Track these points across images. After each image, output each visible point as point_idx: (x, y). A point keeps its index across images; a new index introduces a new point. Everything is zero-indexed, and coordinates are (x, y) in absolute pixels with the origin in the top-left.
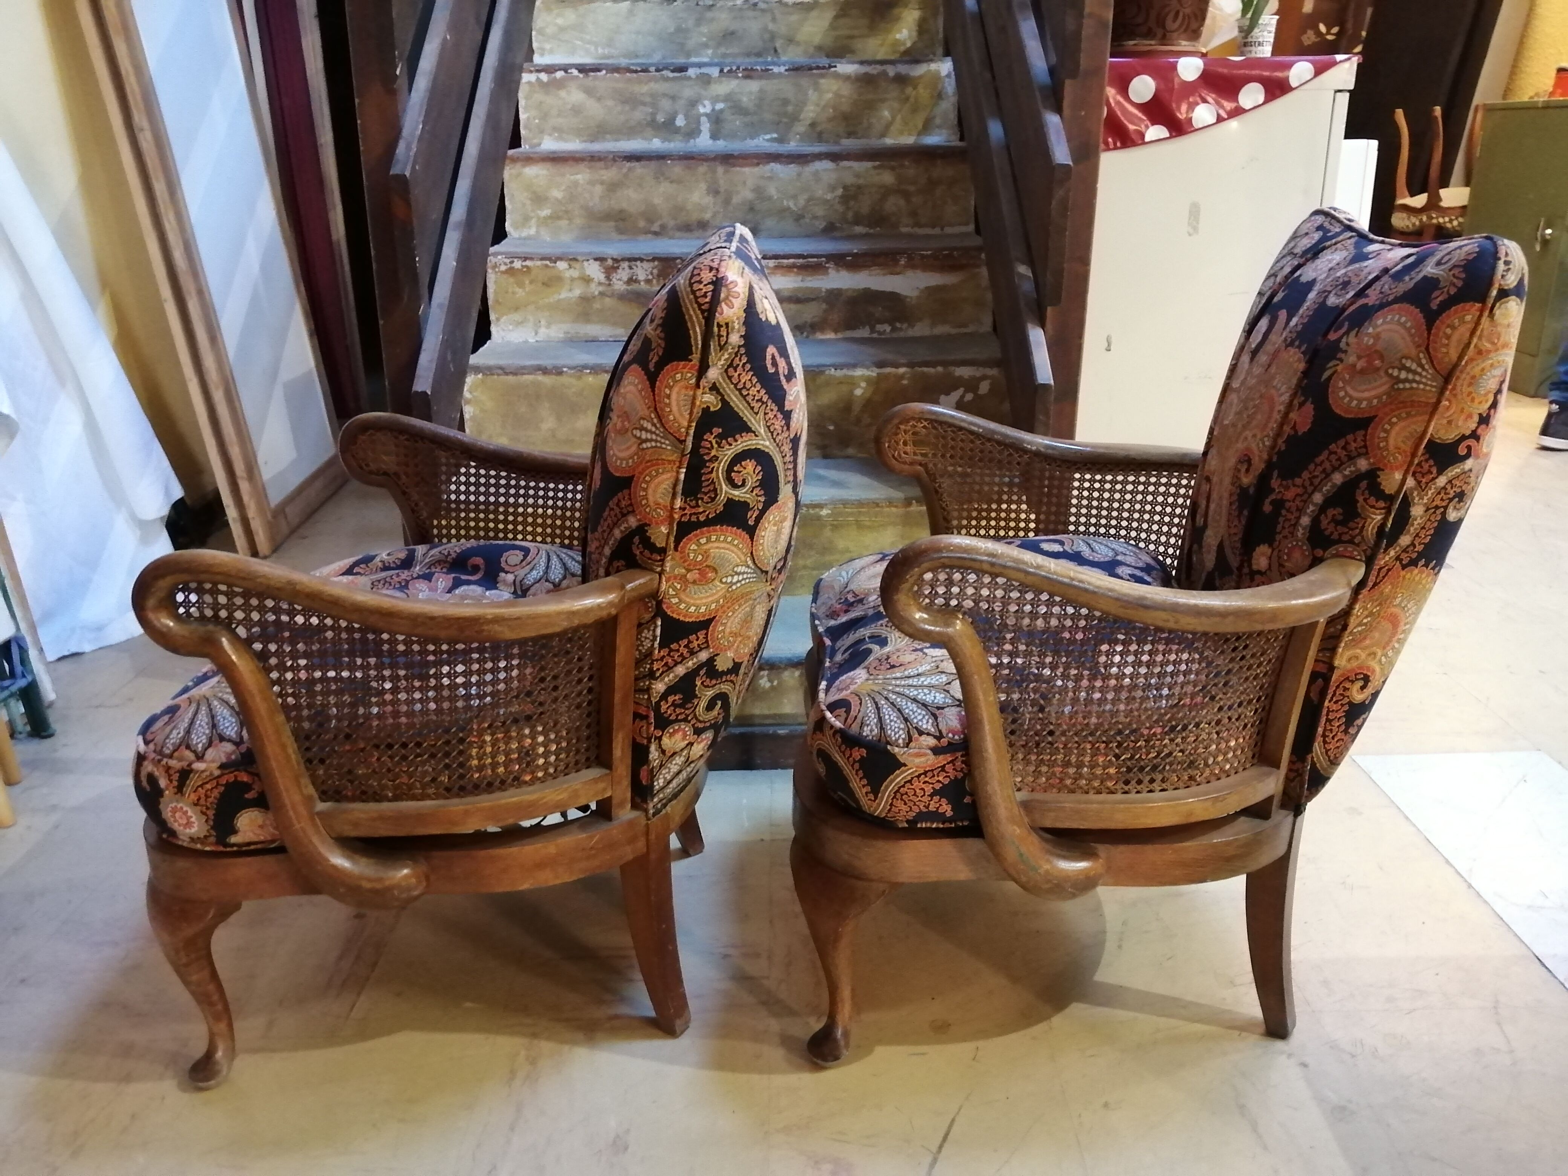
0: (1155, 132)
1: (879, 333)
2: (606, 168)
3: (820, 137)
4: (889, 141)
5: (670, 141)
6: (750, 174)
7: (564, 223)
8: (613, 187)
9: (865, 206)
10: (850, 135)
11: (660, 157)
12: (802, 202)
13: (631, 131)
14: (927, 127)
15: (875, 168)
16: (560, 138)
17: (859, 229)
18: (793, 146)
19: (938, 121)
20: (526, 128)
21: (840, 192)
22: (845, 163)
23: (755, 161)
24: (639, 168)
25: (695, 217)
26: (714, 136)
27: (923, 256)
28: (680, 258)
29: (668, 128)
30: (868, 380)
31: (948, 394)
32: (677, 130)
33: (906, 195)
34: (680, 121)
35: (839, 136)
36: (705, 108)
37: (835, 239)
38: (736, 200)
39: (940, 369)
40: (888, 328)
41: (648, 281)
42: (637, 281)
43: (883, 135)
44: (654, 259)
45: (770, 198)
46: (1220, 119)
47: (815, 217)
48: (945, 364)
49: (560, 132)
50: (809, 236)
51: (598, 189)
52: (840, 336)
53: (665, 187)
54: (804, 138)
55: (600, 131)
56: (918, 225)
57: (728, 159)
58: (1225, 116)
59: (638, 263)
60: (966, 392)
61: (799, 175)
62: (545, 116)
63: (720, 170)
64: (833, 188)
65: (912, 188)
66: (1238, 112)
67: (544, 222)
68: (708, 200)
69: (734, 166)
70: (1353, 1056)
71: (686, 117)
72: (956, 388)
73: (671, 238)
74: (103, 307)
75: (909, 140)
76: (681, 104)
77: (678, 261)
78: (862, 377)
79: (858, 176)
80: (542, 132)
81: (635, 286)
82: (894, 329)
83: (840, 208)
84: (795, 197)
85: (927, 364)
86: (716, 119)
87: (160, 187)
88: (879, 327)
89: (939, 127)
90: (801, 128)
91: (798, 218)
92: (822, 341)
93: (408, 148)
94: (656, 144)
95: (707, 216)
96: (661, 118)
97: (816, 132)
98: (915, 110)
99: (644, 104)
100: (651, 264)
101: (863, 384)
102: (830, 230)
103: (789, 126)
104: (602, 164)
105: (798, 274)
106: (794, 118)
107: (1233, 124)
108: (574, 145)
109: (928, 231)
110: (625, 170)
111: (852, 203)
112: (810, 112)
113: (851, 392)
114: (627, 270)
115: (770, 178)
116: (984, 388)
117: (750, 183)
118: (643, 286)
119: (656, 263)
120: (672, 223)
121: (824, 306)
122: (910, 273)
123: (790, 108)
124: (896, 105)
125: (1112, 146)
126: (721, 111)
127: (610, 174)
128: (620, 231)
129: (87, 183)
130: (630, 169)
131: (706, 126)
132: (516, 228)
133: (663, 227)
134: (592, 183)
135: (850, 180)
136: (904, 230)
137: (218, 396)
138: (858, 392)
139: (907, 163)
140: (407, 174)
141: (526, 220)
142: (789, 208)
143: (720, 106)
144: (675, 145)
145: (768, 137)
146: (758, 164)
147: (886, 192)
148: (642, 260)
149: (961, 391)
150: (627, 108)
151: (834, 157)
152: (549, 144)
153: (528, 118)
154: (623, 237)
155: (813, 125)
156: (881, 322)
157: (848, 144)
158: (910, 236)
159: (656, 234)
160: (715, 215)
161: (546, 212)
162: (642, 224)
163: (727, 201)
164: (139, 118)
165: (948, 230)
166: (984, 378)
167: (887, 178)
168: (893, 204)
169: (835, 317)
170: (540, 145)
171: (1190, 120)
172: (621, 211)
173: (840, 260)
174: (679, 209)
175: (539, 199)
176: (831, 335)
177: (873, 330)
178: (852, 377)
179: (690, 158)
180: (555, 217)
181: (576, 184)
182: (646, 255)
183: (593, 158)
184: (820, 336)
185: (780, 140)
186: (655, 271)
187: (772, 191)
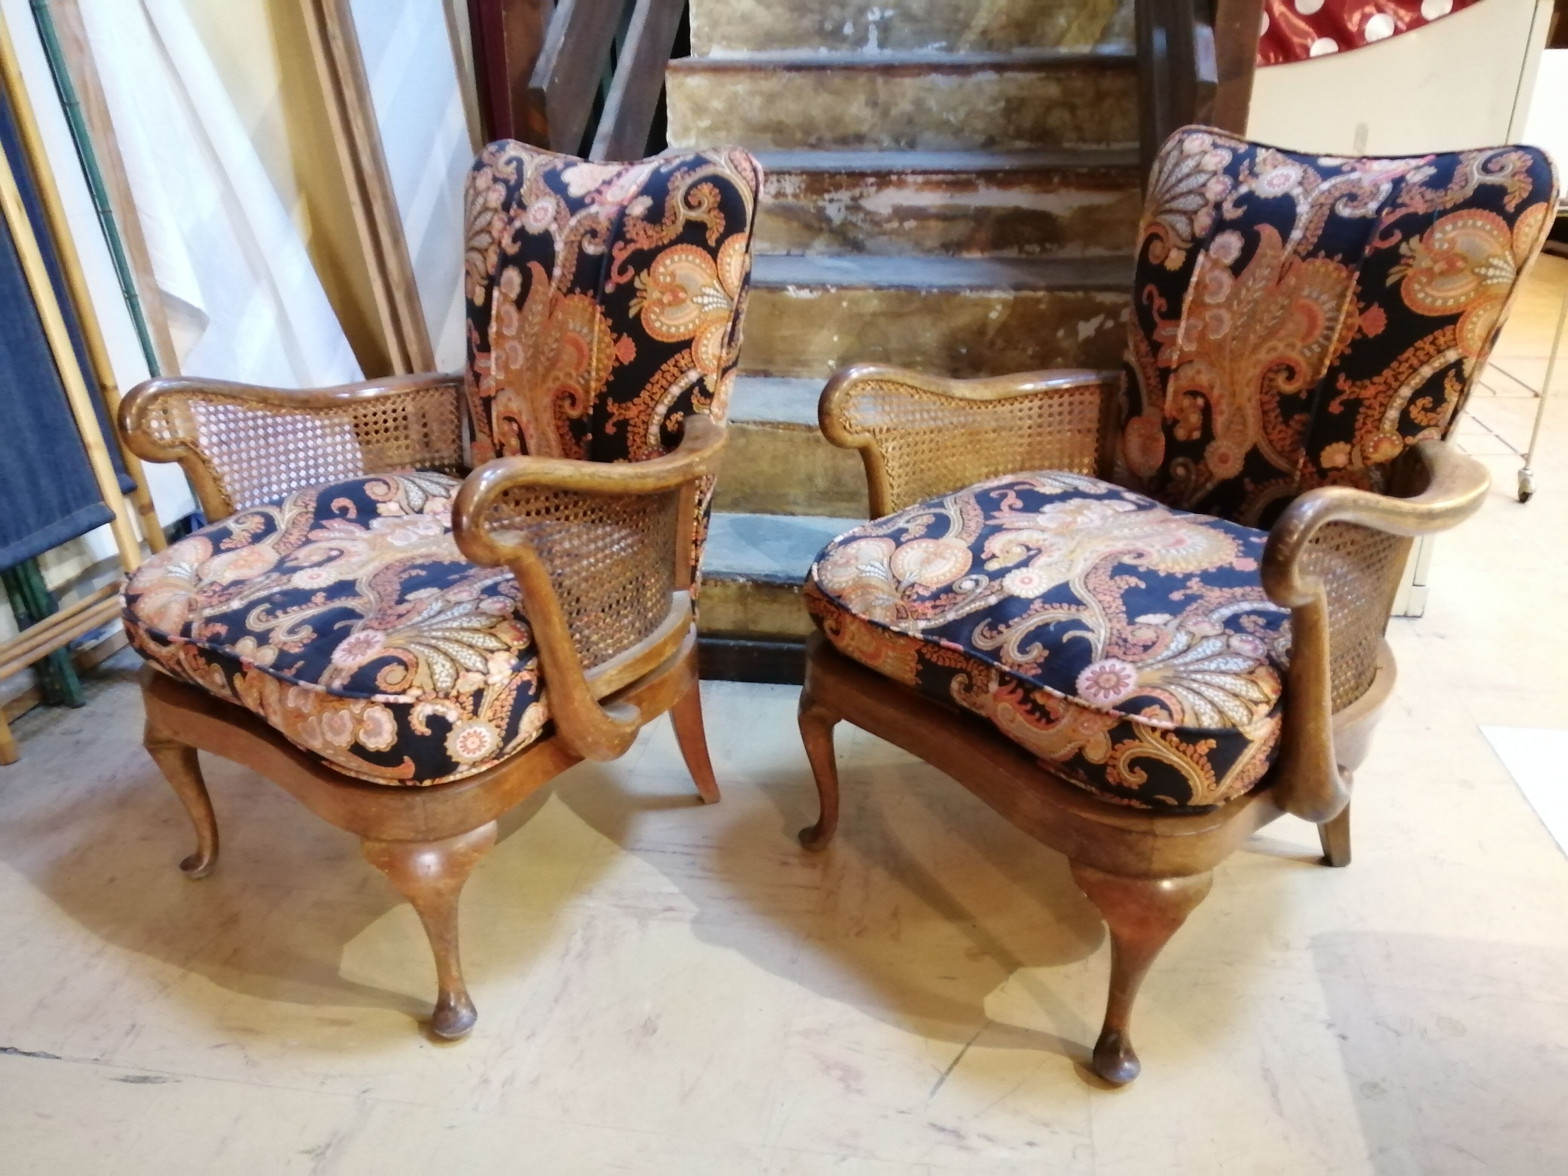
0: (1322, 46)
1: (1028, 253)
2: (766, 78)
3: (990, 45)
4: (1064, 50)
5: (836, 49)
6: (909, 85)
7: (722, 134)
8: (771, 98)
9: (1027, 120)
10: (1023, 42)
11: (820, 68)
12: (962, 114)
13: (797, 39)
14: (1105, 35)
15: (1041, 79)
16: (729, 47)
17: (1020, 144)
18: (962, 55)
19: (1117, 28)
20: (696, 35)
21: (1002, 104)
22: (1009, 75)
23: (916, 71)
24: (798, 79)
25: (852, 129)
26: (882, 45)
27: (1078, 175)
28: (829, 173)
29: (834, 36)
30: (1005, 303)
31: (1087, 319)
32: (844, 39)
33: (1072, 109)
34: (848, 29)
35: (1010, 45)
36: (874, 15)
37: (993, 154)
38: (894, 112)
39: (1080, 294)
40: (1037, 249)
41: (795, 196)
42: (784, 195)
43: (1058, 42)
44: (802, 173)
45: (930, 110)
46: (1397, 32)
47: (974, 131)
48: (1085, 289)
49: (729, 41)
50: (969, 149)
51: (758, 101)
52: (987, 255)
53: (824, 99)
54: (975, 46)
55: (769, 39)
56: (1082, 139)
57: (888, 70)
58: (1401, 25)
59: (787, 177)
60: (1106, 318)
61: (961, 86)
62: (714, 25)
63: (880, 80)
64: (994, 100)
65: (1078, 101)
66: (1419, 22)
67: (703, 133)
68: (866, 113)
69: (894, 76)
70: (1398, 1034)
71: (855, 24)
72: (1095, 314)
73: (828, 150)
74: (299, 211)
75: (1084, 49)
76: (850, 10)
77: (826, 175)
78: (998, 300)
79: (1022, 87)
80: (710, 40)
81: (782, 200)
82: (1043, 251)
83: (1001, 121)
84: (955, 109)
85: (1067, 288)
86: (884, 27)
87: (350, 94)
88: (1028, 248)
89: (1118, 35)
90: (971, 36)
91: (957, 132)
92: (967, 261)
93: (548, 61)
94: (823, 54)
95: (864, 128)
96: (828, 26)
97: (987, 41)
98: (1093, 16)
99: (812, 11)
100: (799, 178)
101: (999, 307)
102: (989, 144)
103: (959, 34)
104: (762, 74)
105: (946, 190)
106: (966, 26)
107: (1413, 36)
108: (742, 54)
109: (1094, 147)
110: (784, 81)
111: (1014, 116)
112: (982, 20)
113: (986, 316)
114: (775, 184)
115: (930, 90)
116: (1125, 315)
117: (911, 94)
118: (790, 200)
119: (804, 177)
120: (828, 135)
121: (972, 224)
122: (1063, 192)
123: (961, 16)
124: (1073, 11)
125: (1273, 60)
126: (891, 19)
127: (769, 84)
128: (777, 143)
129: (287, 89)
130: (789, 79)
131: (873, 35)
132: (676, 137)
133: (820, 140)
134: (752, 94)
135: (1012, 91)
136: (1067, 145)
137: (400, 297)
138: (993, 315)
139: (1074, 74)
140: (545, 88)
141: (686, 130)
142: (947, 122)
143: (889, 13)
144: (842, 55)
145: (937, 45)
146: (919, 75)
147: (1050, 105)
148: (790, 173)
149: (1101, 317)
150: (796, 15)
151: (999, 68)
152: (718, 53)
153: (698, 27)
154: (779, 149)
155: (984, 33)
156: (1029, 241)
157: (1020, 53)
158: (1074, 153)
159: (813, 147)
160: (871, 129)
161: (705, 123)
162: (799, 135)
163: (885, 113)
164: (333, 27)
165: (1116, 146)
166: (1126, 304)
167: (1053, 90)
168: (1058, 118)
169: (983, 236)
170: (708, 54)
171: (1361, 33)
172: (780, 123)
173: (990, 177)
174: (836, 121)
175: (699, 110)
176: (976, 255)
177: (1021, 250)
178: (988, 300)
179: (850, 69)
180: (713, 128)
181: (735, 95)
182: (795, 168)
183: (753, 69)
184: (966, 255)
185: (950, 49)
186: (803, 186)
187: (932, 103)
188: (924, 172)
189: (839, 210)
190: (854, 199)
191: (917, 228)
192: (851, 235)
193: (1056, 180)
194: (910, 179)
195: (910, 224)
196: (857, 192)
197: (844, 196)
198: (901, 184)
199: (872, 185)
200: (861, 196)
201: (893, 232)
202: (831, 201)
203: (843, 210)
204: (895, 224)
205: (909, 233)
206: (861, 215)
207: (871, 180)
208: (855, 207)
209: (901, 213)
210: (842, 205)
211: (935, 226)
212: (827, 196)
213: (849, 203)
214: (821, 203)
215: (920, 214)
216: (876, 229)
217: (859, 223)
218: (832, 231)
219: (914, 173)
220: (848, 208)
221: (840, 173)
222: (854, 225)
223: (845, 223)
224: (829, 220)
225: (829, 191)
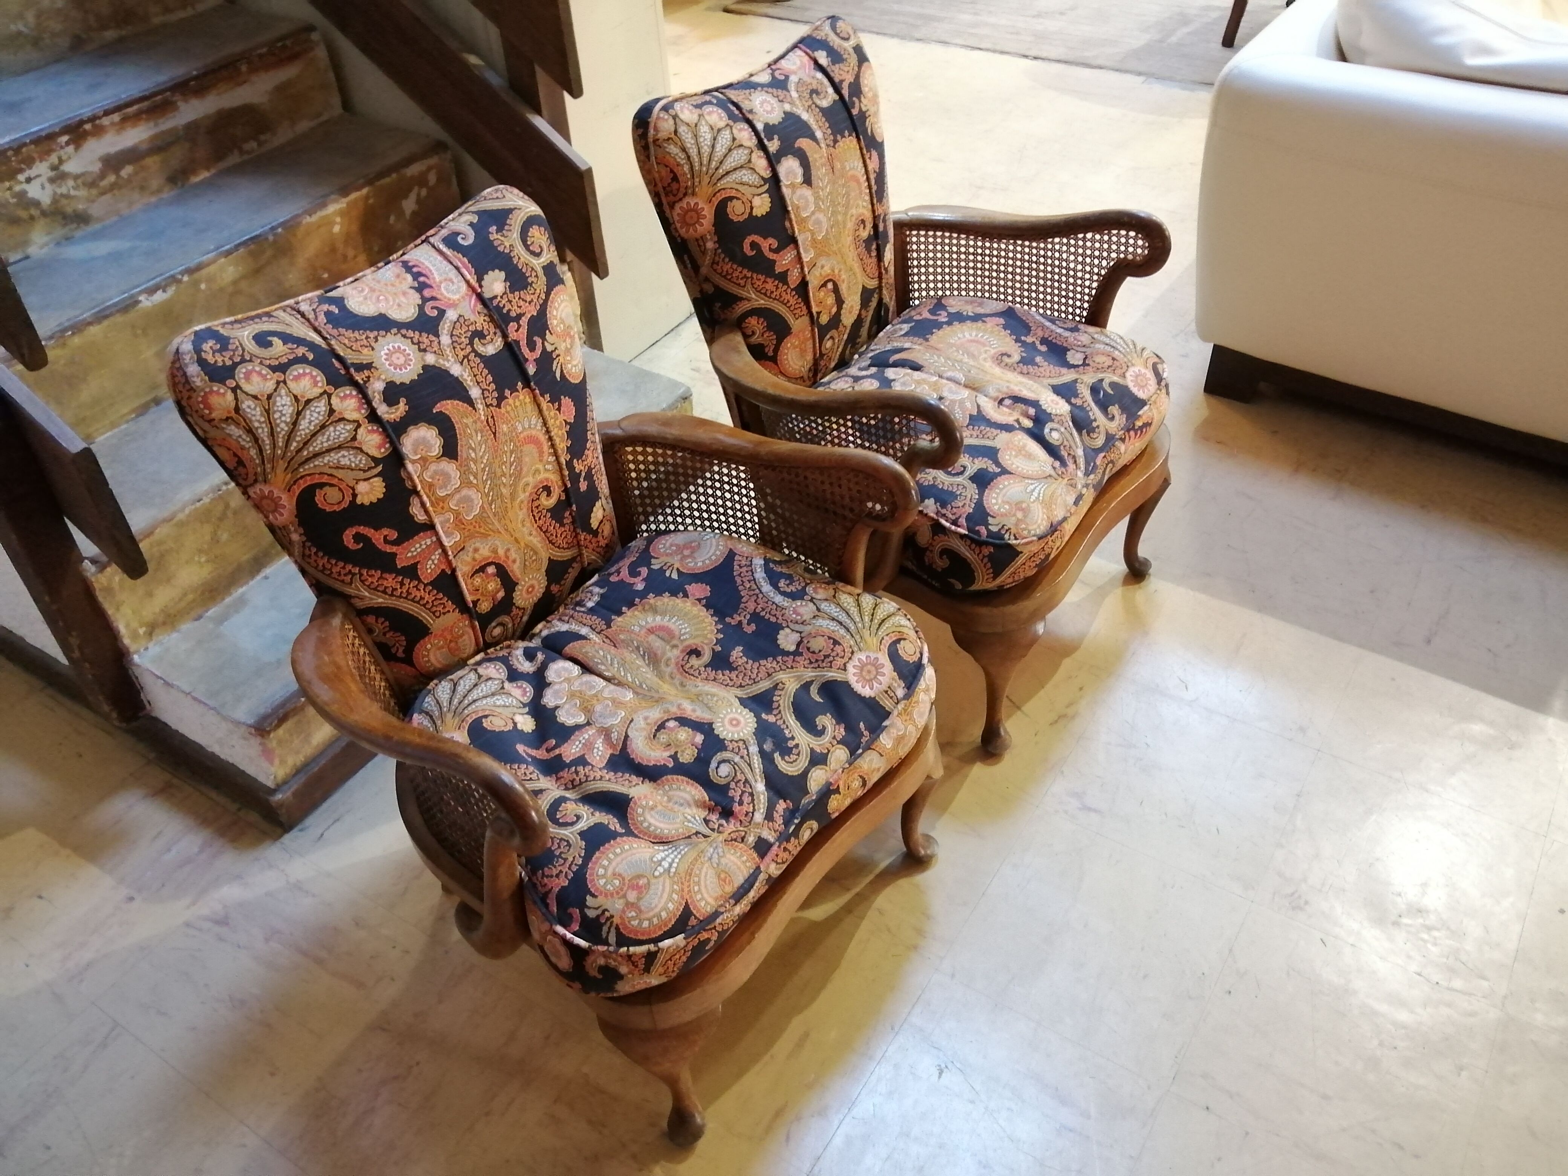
1: (248, 152)
12: (31, 20)
27: (261, 56)
28: (10, 148)
30: (342, 213)
31: (406, 197)
39: (394, 176)
47: (55, 35)
48: (396, 168)
52: (213, 171)
60: (420, 188)
72: (410, 189)
77: (10, 153)
78: (335, 213)
82: (260, 144)
83: (76, 14)
88: (246, 147)
91: (36, 42)
101: (338, 219)
105: (148, 120)
113: (331, 232)
116: (432, 178)
121: (187, 145)
136: (157, 20)
138: (337, 229)
142: (19, 35)
149: (416, 190)
156: (244, 141)
166: (429, 169)
169: (200, 152)
176: (204, 175)
178: (327, 216)
184: (195, 180)
188: (118, 109)
189: (43, 188)
190: (54, 168)
191: (136, 173)
192: (69, 210)
193: (244, 68)
194: (106, 121)
195: (127, 171)
196: (54, 159)
197: (41, 169)
198: (99, 131)
199: (67, 143)
200: (61, 161)
201: (112, 187)
202: (29, 180)
203: (47, 185)
204: (112, 178)
205: (129, 180)
206: (71, 183)
207: (65, 138)
208: (58, 177)
209: (113, 163)
210: (43, 179)
211: (152, 162)
212: (21, 177)
213: (51, 174)
214: (17, 188)
215: (131, 156)
216: (94, 192)
217: (73, 193)
218: (44, 214)
219: (107, 113)
220: (52, 180)
221: (25, 145)
222: (67, 196)
223: (55, 200)
224: (36, 204)
225: (21, 171)
